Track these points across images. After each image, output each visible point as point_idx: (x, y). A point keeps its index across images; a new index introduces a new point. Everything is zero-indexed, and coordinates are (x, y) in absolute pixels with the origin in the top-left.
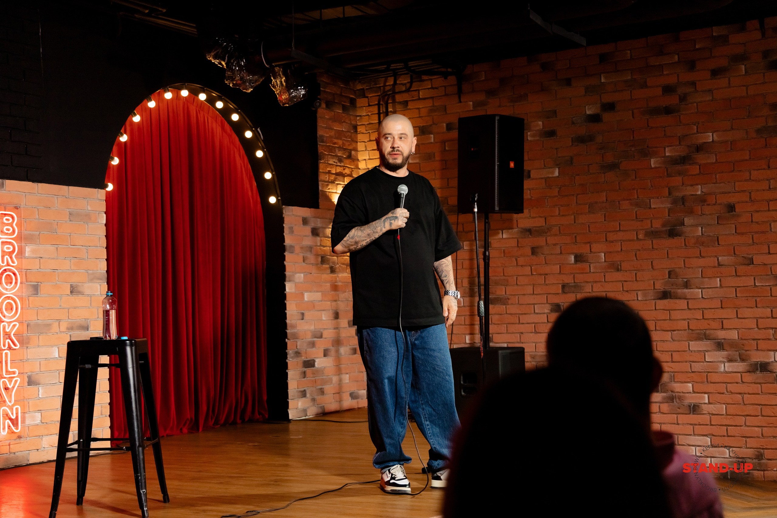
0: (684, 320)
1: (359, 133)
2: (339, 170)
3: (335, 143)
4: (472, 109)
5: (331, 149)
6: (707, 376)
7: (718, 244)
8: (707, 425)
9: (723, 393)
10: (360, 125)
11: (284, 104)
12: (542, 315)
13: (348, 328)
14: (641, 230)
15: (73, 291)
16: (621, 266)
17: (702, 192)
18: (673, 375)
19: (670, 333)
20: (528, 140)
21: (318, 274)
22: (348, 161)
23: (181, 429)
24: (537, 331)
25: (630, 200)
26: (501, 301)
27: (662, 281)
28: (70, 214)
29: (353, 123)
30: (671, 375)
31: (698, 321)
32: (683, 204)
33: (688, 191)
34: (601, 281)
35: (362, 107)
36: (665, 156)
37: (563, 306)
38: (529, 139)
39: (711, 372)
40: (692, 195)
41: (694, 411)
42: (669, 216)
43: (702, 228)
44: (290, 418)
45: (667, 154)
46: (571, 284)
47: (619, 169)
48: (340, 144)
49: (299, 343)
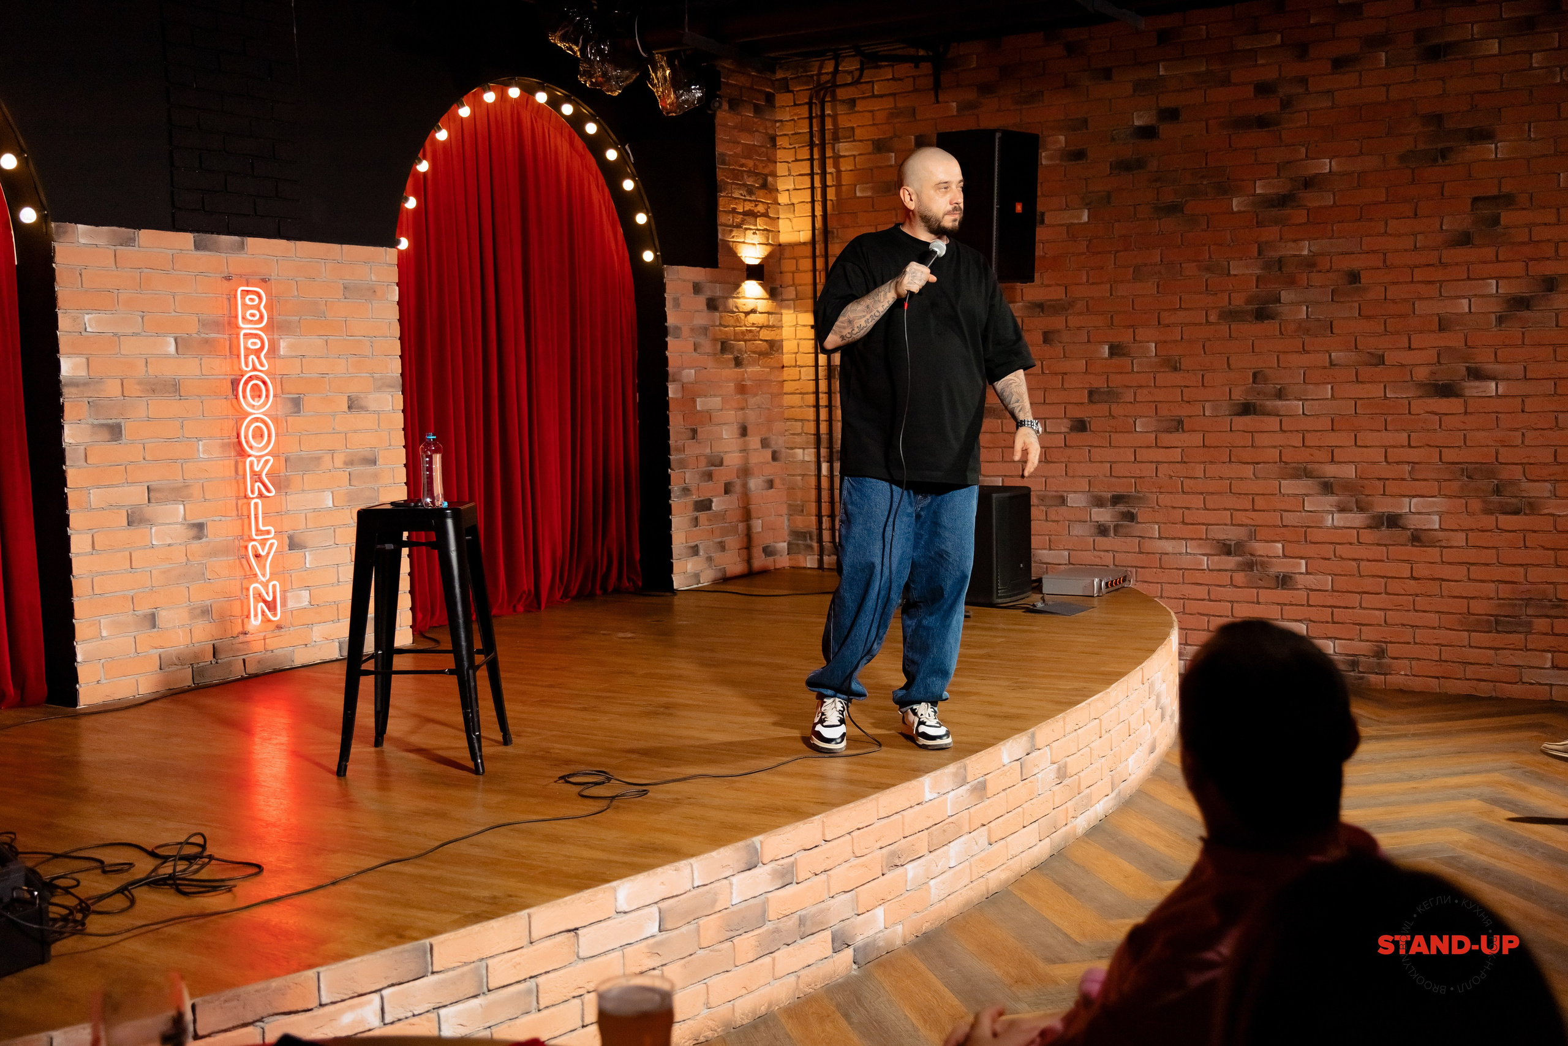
0: (1275, 447)
1: (779, 148)
2: (748, 206)
3: (742, 165)
4: (955, 113)
5: (736, 175)
6: (1306, 532)
7: (1332, 333)
8: (1303, 605)
9: (1329, 559)
10: (781, 136)
11: (668, 113)
12: (1057, 436)
13: (761, 449)
14: (1213, 308)
15: (353, 405)
16: (1180, 363)
17: (1310, 251)
18: (1253, 529)
19: (1252, 467)
20: (1042, 164)
21: (716, 368)
22: (762, 192)
23: (514, 606)
24: (1049, 459)
25: (1199, 261)
26: (994, 411)
27: (1244, 387)
28: (345, 288)
29: (771, 132)
30: (1251, 530)
31: (1297, 449)
32: (1280, 269)
33: (1288, 250)
34: (1148, 386)
35: (783, 106)
36: (1254, 195)
37: (1090, 423)
38: (1044, 162)
39: (1312, 527)
40: (1295, 256)
41: (1282, 585)
42: (1257, 287)
43: (1307, 308)
44: (675, 587)
45: (1258, 191)
46: (1102, 390)
47: (1183, 213)
48: (751, 166)
49: (687, 476)
